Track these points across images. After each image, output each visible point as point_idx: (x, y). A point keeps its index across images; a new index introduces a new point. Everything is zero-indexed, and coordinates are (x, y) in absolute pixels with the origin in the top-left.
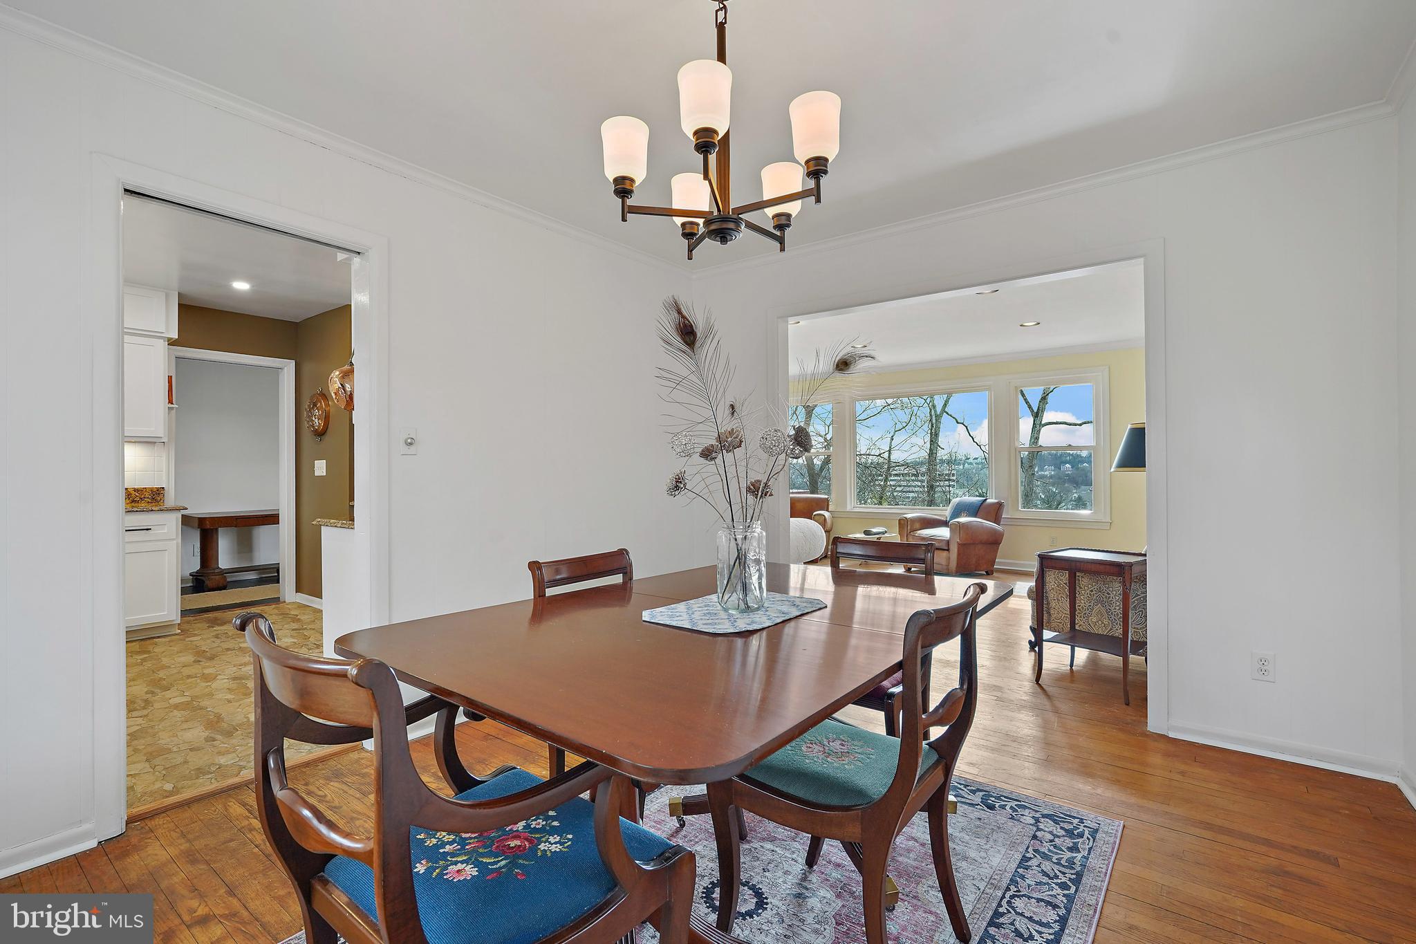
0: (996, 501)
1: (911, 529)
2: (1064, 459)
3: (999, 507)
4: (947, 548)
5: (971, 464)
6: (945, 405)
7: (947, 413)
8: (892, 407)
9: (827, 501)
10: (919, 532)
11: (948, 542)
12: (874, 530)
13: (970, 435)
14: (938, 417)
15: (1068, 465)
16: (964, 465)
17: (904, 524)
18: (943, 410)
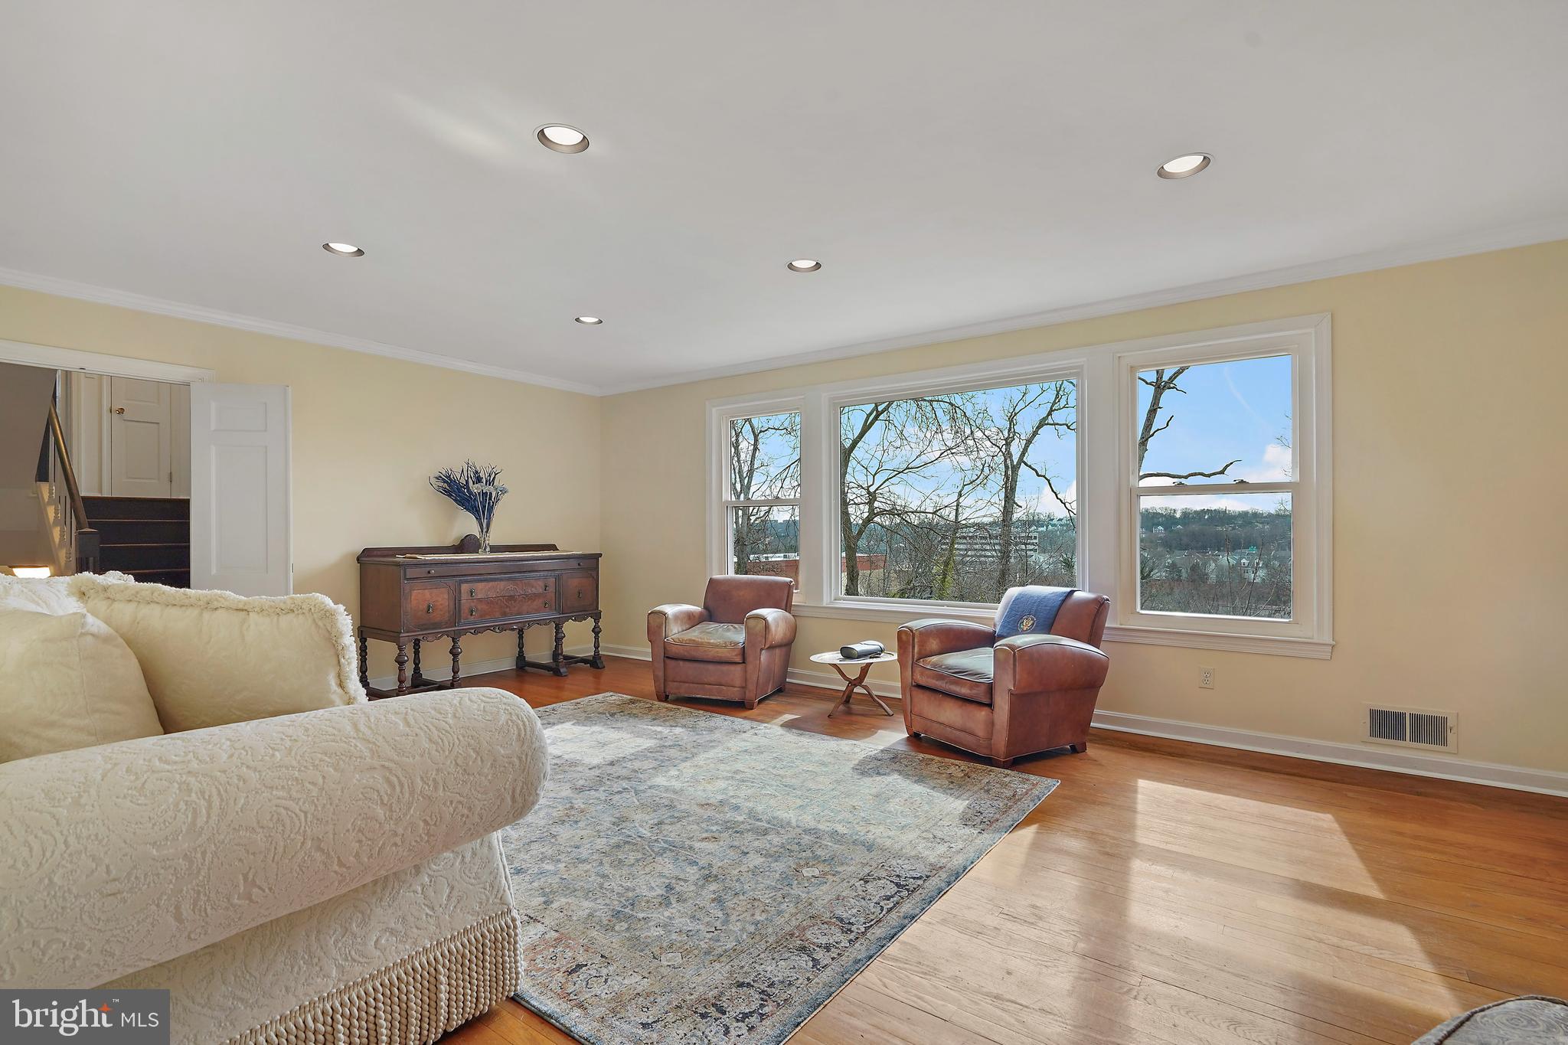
0: (1091, 596)
1: (919, 652)
2: (1156, 521)
3: (1099, 607)
4: (986, 701)
5: (1055, 525)
6: (1023, 454)
7: (1026, 464)
8: (953, 451)
9: (789, 587)
10: (934, 659)
11: (990, 688)
12: (859, 647)
13: (1053, 491)
14: (1015, 469)
15: (1160, 528)
16: (1047, 526)
17: (909, 641)
18: (1021, 460)
